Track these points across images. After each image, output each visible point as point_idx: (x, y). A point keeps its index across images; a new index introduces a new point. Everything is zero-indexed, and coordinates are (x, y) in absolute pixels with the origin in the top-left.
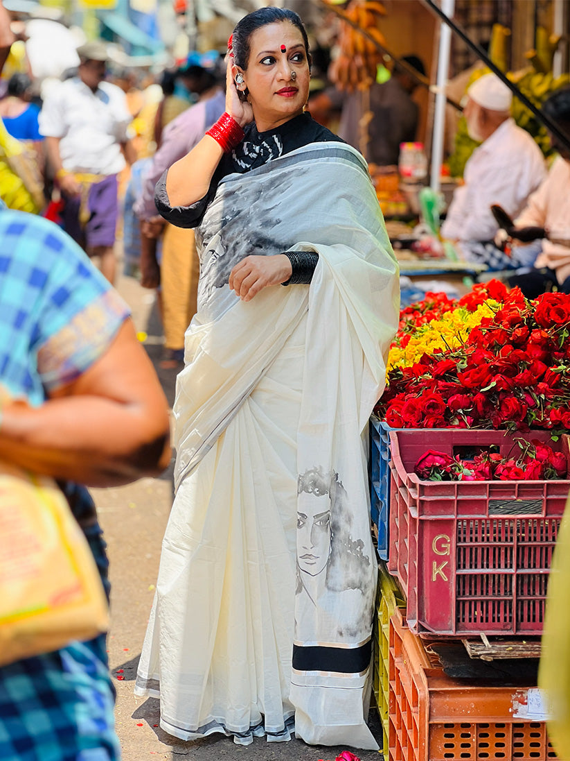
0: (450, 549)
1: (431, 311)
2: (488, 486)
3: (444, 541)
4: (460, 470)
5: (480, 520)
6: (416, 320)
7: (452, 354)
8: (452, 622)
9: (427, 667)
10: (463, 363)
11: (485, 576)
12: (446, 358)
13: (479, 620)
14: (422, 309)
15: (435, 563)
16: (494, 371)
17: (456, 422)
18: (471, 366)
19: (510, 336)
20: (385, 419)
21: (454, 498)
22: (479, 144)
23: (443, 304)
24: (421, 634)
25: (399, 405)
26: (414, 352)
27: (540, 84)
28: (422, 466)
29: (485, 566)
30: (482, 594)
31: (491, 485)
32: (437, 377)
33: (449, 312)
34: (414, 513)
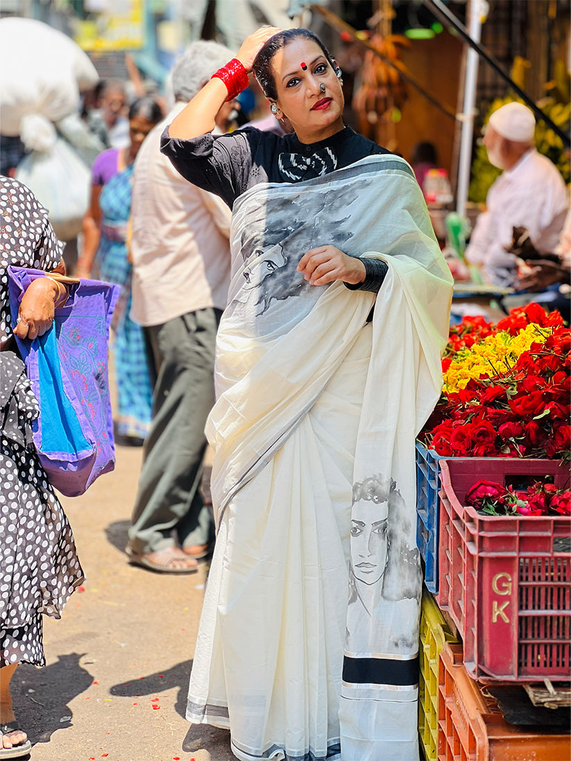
0: (511, 589)
1: (470, 335)
2: (552, 523)
3: (504, 579)
4: (513, 500)
5: (543, 558)
6: (454, 344)
7: (501, 380)
8: (514, 666)
9: (485, 712)
10: (512, 389)
11: (549, 618)
12: (494, 384)
13: (542, 664)
14: (460, 333)
15: (495, 603)
16: (547, 399)
17: (508, 451)
18: (521, 393)
19: (563, 362)
20: (434, 447)
21: (515, 534)
22: (500, 172)
23: (481, 328)
24: (481, 679)
25: (447, 433)
26: (456, 377)
27: (560, 114)
28: (474, 496)
29: (549, 607)
30: (546, 636)
31: (556, 522)
32: (486, 404)
33: (491, 336)
34: (473, 550)
